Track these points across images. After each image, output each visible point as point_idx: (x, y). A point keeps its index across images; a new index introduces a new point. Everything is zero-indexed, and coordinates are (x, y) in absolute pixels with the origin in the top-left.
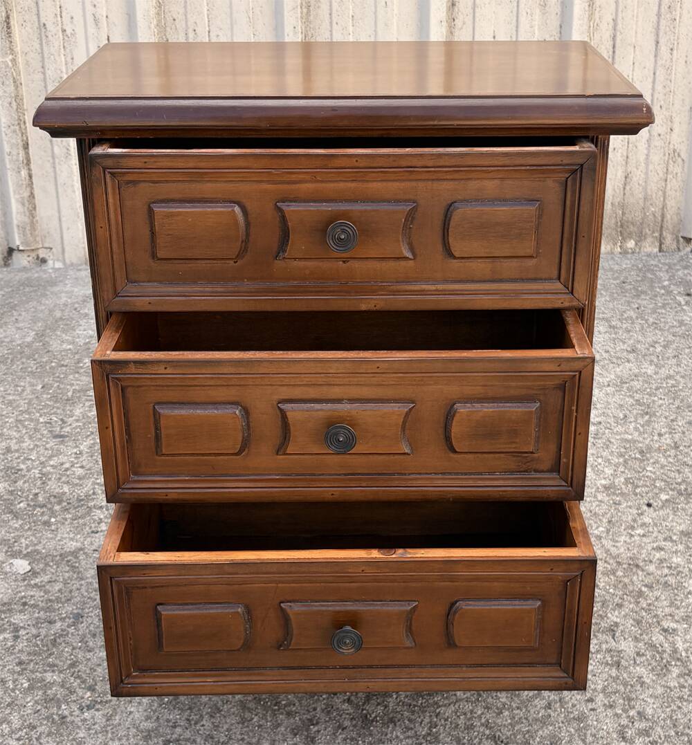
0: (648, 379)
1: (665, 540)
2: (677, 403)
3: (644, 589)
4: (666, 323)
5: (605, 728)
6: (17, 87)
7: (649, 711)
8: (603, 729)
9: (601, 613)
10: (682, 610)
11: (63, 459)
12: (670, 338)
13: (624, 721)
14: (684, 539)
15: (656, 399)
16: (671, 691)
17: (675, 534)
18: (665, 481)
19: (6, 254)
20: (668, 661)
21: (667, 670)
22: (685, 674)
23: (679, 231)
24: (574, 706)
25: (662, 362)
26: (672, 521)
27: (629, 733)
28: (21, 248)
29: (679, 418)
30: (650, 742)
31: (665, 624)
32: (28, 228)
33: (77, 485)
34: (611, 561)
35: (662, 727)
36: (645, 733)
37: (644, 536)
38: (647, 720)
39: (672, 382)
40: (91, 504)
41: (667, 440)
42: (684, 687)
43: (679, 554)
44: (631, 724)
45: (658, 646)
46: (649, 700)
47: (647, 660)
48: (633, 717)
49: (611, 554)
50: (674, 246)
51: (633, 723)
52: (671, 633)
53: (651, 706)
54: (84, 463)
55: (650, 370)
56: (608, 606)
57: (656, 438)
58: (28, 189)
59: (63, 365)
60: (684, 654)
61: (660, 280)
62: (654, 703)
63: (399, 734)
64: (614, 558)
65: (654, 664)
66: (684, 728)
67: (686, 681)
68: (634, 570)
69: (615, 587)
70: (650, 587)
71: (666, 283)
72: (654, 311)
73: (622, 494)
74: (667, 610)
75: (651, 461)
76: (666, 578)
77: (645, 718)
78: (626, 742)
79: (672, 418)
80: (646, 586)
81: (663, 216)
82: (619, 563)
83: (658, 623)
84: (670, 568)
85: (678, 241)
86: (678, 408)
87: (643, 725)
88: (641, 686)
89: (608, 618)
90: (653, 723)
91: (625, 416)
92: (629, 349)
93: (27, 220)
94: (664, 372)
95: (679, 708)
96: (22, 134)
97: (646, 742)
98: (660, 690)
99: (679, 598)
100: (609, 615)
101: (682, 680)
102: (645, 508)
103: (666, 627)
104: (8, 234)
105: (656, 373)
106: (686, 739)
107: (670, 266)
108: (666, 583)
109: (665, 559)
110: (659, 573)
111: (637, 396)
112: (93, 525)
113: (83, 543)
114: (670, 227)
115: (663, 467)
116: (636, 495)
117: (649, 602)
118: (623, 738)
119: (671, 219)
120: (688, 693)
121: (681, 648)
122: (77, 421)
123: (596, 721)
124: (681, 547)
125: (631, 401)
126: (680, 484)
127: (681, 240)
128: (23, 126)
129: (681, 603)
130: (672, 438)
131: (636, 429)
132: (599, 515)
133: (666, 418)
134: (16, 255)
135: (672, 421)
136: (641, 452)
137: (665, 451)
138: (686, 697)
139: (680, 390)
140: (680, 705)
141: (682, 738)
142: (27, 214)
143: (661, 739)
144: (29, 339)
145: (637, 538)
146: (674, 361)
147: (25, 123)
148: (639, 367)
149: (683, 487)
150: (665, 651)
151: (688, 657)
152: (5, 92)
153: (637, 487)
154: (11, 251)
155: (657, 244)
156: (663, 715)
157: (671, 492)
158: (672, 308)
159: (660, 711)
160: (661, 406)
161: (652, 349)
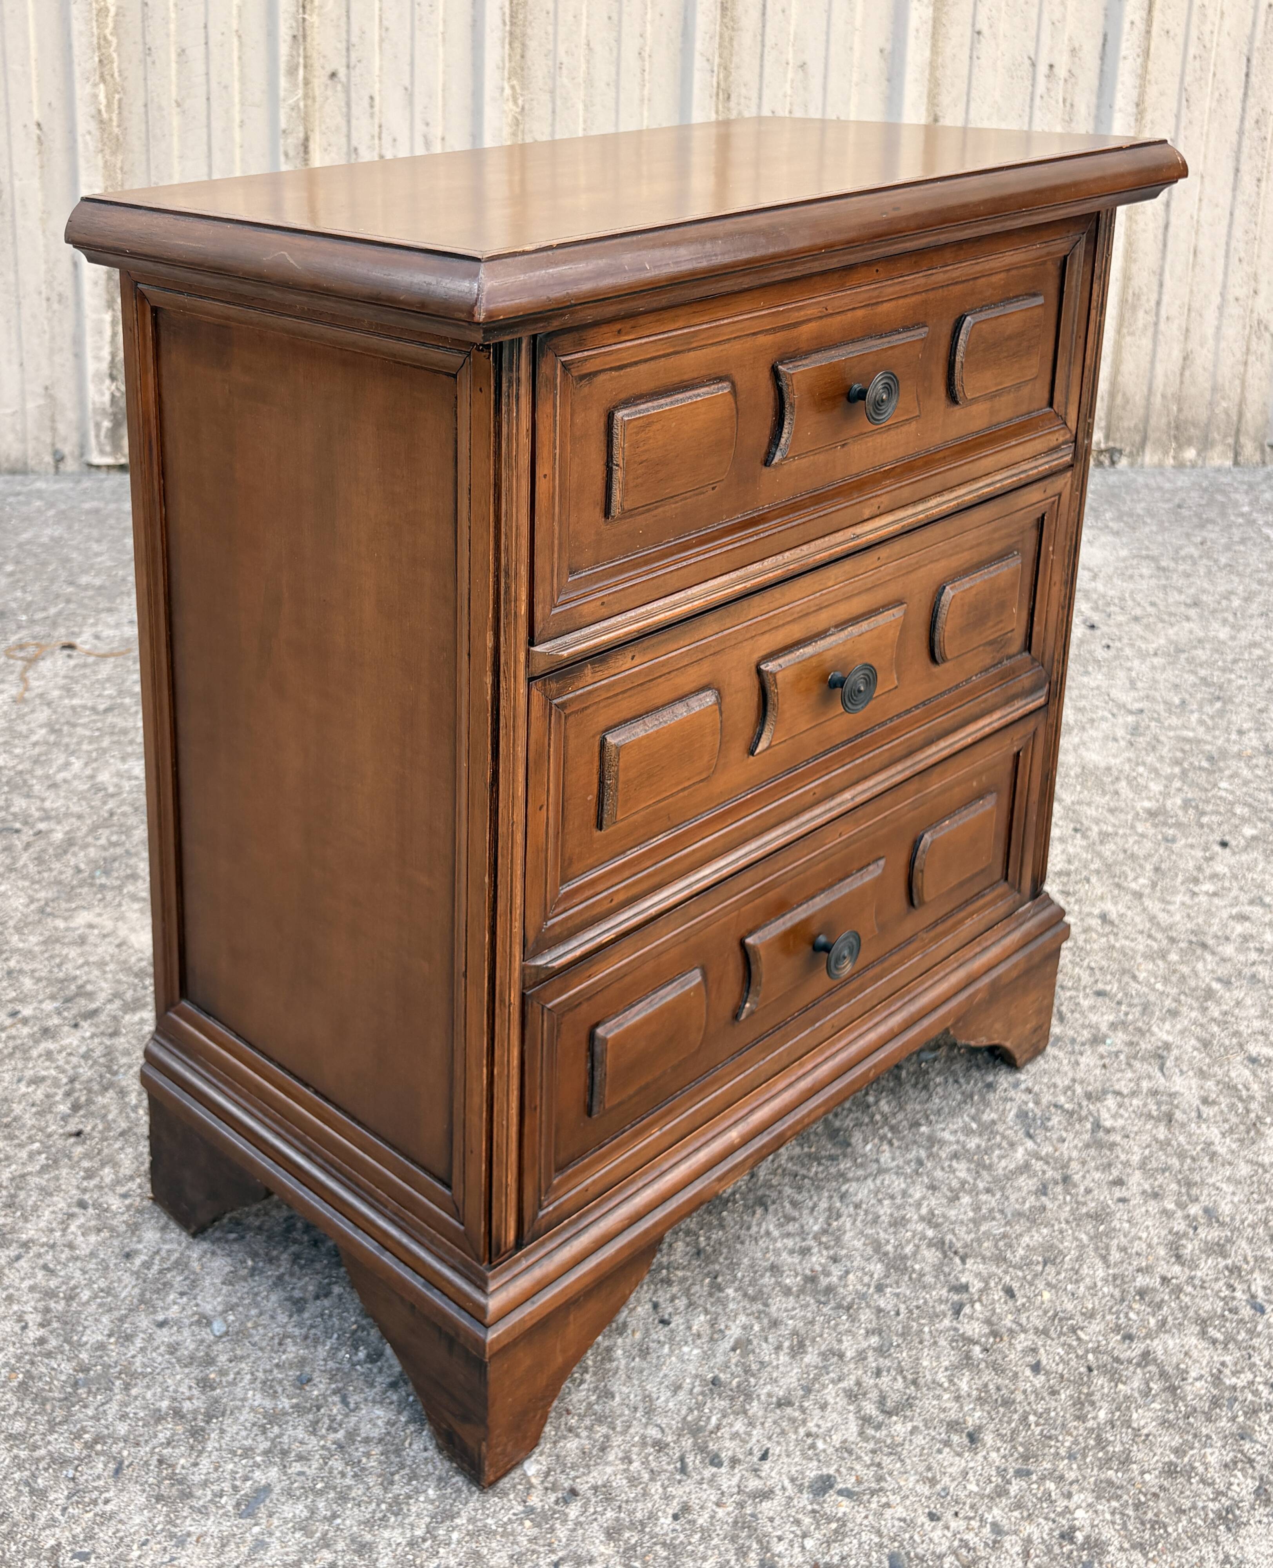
0: (1219, 648)
1: (1252, 902)
3: (1216, 986)
4: (1247, 565)
5: (1144, 1235)
7: (1225, 1208)
8: (1140, 1238)
9: (1140, 1024)
12: (1255, 586)
13: (1179, 1225)
15: (1233, 676)
16: (1266, 1171)
17: (1267, 893)
18: (1250, 806)
20: (1258, 1117)
21: (1258, 1132)
23: (1264, 436)
24: (1088, 1191)
25: (1242, 623)
26: (1263, 871)
27: (1189, 1248)
30: (1227, 1267)
31: (1253, 1049)
34: (1159, 936)
35: (1250, 1241)
36: (1219, 1249)
37: (1215, 894)
38: (1222, 1224)
39: (1258, 652)
41: (1252, 740)
44: (1191, 1232)
45: (1240, 1087)
46: (1224, 1186)
47: (1222, 1112)
48: (1195, 1219)
49: (1158, 924)
50: (1257, 458)
51: (1196, 1229)
52: (1263, 1066)
53: (1229, 1198)
55: (1224, 633)
56: (1153, 1013)
57: (1234, 736)
61: (1236, 504)
62: (1234, 1194)
64: (1164, 930)
65: (1234, 1120)
68: (1199, 952)
69: (1166, 980)
70: (1226, 983)
71: (1246, 509)
72: (1228, 548)
73: (1179, 825)
74: (1257, 1024)
75: (1227, 773)
76: (1254, 969)
77: (1218, 1221)
78: (1183, 1265)
79: (1259, 706)
80: (1219, 980)
81: (1241, 415)
82: (1172, 940)
83: (1241, 1046)
84: (1260, 950)
85: (1263, 451)
87: (1214, 1234)
88: (1211, 1160)
89: (1152, 1034)
90: (1232, 1232)
91: (1183, 702)
92: (1189, 601)
94: (1245, 637)
97: (1221, 1266)
98: (1244, 1170)
100: (1155, 1029)
102: (1217, 848)
103: (1254, 1054)
105: (1233, 638)
107: (1251, 487)
108: (1253, 976)
109: (1252, 936)
110: (1242, 958)
111: (1203, 672)
114: (1252, 431)
115: (1246, 783)
116: (1202, 826)
117: (1225, 1008)
118: (1178, 1257)
119: (1253, 419)
123: (1129, 1221)
125: (1192, 679)
127: (1268, 449)
130: (1261, 738)
131: (1201, 722)
132: (1138, 858)
133: (1250, 706)
135: (1261, 711)
136: (1210, 759)
137: (1250, 758)
143: (1247, 1263)
145: (1203, 899)
146: (1261, 621)
148: (1206, 628)
150: (1252, 1098)
153: (1203, 813)
155: (1231, 455)
156: (1250, 1217)
157: (1260, 825)
158: (1255, 544)
159: (1244, 1208)
160: (1240, 688)
161: (1224, 603)
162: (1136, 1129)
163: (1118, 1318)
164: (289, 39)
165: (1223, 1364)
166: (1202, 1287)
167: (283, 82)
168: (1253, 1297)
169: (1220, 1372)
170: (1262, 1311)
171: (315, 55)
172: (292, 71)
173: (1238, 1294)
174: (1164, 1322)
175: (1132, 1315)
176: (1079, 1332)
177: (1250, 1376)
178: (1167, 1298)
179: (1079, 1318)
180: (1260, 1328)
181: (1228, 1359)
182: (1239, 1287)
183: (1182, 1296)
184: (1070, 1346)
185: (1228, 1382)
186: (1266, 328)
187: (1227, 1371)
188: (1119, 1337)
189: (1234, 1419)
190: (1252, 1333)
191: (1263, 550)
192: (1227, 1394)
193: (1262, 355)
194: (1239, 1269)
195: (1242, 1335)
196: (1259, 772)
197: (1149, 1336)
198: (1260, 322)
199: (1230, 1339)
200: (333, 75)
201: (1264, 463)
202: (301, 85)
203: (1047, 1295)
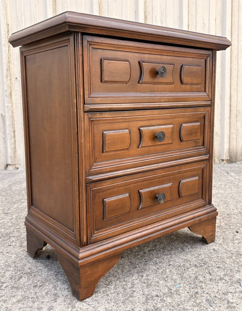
0: (222, 194)
2: (235, 200)
6: (12, 113)
9: (231, 274)
11: (4, 220)
12: (226, 183)
15: (228, 199)
19: (6, 166)
23: (220, 157)
25: (226, 190)
28: (11, 164)
32: (13, 157)
33: (7, 229)
34: (229, 253)
37: (239, 243)
39: (231, 195)
40: (11, 235)
41: (236, 211)
49: (227, 250)
50: (219, 162)
54: (13, 222)
55: (222, 192)
56: (233, 271)
57: (232, 210)
58: (14, 145)
59: (15, 193)
68: (240, 256)
69: (234, 263)
71: (219, 171)
72: (218, 177)
73: (225, 229)
75: (233, 217)
82: (232, 254)
85: (220, 161)
89: (235, 277)
91: (218, 204)
93: (13, 155)
94: (227, 192)
96: (13, 128)
100: (235, 275)
102: (236, 233)
104: (7, 160)
111: (220, 199)
112: (9, 243)
113: (3, 250)
114: (217, 156)
115: (238, 219)
116: (231, 229)
119: (217, 153)
122: (14, 209)
125: (218, 200)
127: (221, 160)
128: (14, 125)
131: (223, 208)
133: (233, 204)
134: (9, 167)
135: (236, 205)
136: (228, 215)
137: (237, 214)
142: (13, 153)
144: (5, 187)
145: (236, 244)
146: (230, 189)
147: (14, 124)
152: (9, 115)
153: (230, 226)
154: (7, 165)
158: (223, 176)
160: (230, 201)
161: (221, 186)
162: (239, 302)
164: (6, 69)
167: (5, 79)
171: (12, 74)
172: (7, 77)
186: (218, 134)
191: (225, 177)
193: (217, 140)
198: (216, 133)
200: (16, 78)
201: (220, 163)
202: (9, 80)
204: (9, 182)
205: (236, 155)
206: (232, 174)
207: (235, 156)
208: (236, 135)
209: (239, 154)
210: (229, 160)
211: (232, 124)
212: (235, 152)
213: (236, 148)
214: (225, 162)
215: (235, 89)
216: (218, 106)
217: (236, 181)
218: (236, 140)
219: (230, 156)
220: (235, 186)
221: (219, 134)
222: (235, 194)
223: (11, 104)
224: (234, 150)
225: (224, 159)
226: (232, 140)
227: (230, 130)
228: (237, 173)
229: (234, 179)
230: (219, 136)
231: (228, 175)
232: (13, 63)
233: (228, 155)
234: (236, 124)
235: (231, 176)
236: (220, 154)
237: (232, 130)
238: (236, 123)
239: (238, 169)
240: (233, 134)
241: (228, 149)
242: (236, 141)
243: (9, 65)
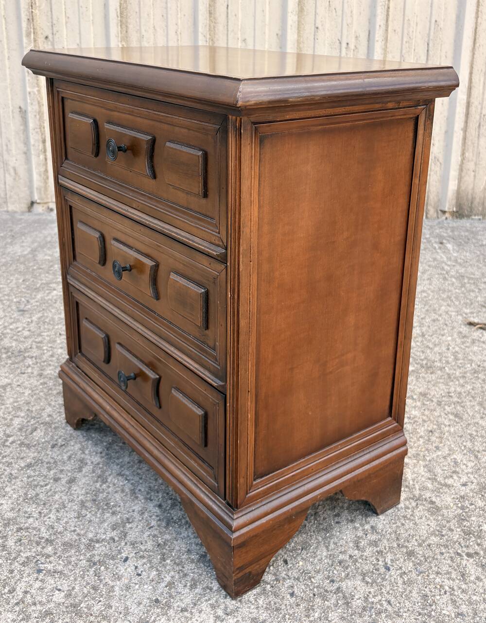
2: (427, 307)
4: (425, 259)
5: (345, 538)
6: (40, 107)
8: (343, 539)
10: (414, 449)
12: (427, 268)
13: (360, 534)
14: (422, 398)
17: (415, 394)
19: (30, 205)
22: (410, 498)
23: (438, 206)
24: (324, 519)
26: (415, 385)
27: (363, 543)
28: (38, 201)
29: (427, 317)
30: (377, 551)
32: (43, 189)
33: (22, 342)
35: (388, 540)
36: (375, 544)
38: (378, 533)
39: (424, 294)
40: (27, 354)
42: (408, 508)
43: (417, 409)
44: (365, 536)
48: (367, 531)
50: (435, 215)
51: (366, 535)
54: (32, 328)
58: (44, 167)
59: (41, 268)
60: (411, 482)
62: (384, 520)
63: (190, 534)
66: (404, 541)
67: (410, 504)
71: (428, 236)
77: (376, 532)
78: (359, 550)
79: (422, 317)
85: (437, 213)
86: (427, 310)
87: (374, 537)
90: (381, 536)
93: (42, 184)
95: (403, 524)
96: (42, 134)
97: (374, 551)
99: (413, 440)
101: (407, 503)
104: (32, 193)
106: (405, 551)
107: (431, 227)
112: (23, 369)
113: (12, 380)
114: (433, 204)
118: (357, 547)
119: (433, 198)
120: (411, 513)
121: (410, 478)
122: (37, 302)
123: (339, 532)
124: (419, 404)
126: (422, 360)
127: (439, 212)
128: (42, 129)
129: (414, 444)
130: (421, 330)
134: (35, 206)
135: (422, 319)
138: (408, 516)
139: (429, 300)
140: (404, 522)
141: (402, 550)
142: (43, 181)
143: (386, 549)
144: (26, 253)
147: (44, 128)
149: (424, 362)
151: (414, 485)
152: (33, 109)
154: (32, 203)
156: (390, 530)
157: (416, 365)
158: (429, 251)
159: (388, 526)
163: (329, 573)
164: (26, 20)
165: (370, 592)
166: (366, 560)
167: (25, 40)
168: (386, 564)
169: (368, 596)
170: (388, 569)
171: (38, 28)
172: (28, 35)
173: (380, 563)
174: (348, 574)
175: (335, 572)
176: (312, 579)
177: (380, 597)
178: (350, 564)
179: (313, 573)
180: (387, 577)
181: (372, 590)
182: (380, 559)
183: (357, 564)
184: (307, 585)
185: (370, 600)
186: (438, 160)
187: (371, 596)
188: (328, 581)
189: (370, 616)
190: (384, 579)
191: (432, 253)
192: (369, 606)
193: (436, 171)
194: (382, 552)
195: (379, 580)
196: (418, 344)
197: (341, 581)
198: (435, 158)
199: (374, 581)
200: (47, 37)
201: (438, 217)
202: (33, 41)
203: (301, 563)
204: (33, 242)
205: (472, 203)
206: (449, 246)
207: (470, 205)
208: (476, 164)
209: (477, 200)
210: (457, 212)
211: (469, 143)
212: (470, 197)
213: (473, 189)
214: (447, 215)
215: (480, 70)
216: (442, 104)
217: (449, 263)
218: (473, 173)
219: (459, 205)
220: (441, 274)
221: (441, 160)
222: (432, 294)
223: (37, 89)
224: (468, 193)
225: (446, 209)
226: (467, 173)
227: (463, 154)
228: (459, 245)
229: (447, 258)
230: (440, 164)
231: (440, 248)
232: (40, 7)
233: (454, 202)
234: (476, 142)
235: (446, 251)
236: (439, 200)
237: (467, 154)
238: (476, 139)
239: (467, 234)
240: (469, 161)
241: (455, 192)
242: (475, 176)
243: (32, 12)
